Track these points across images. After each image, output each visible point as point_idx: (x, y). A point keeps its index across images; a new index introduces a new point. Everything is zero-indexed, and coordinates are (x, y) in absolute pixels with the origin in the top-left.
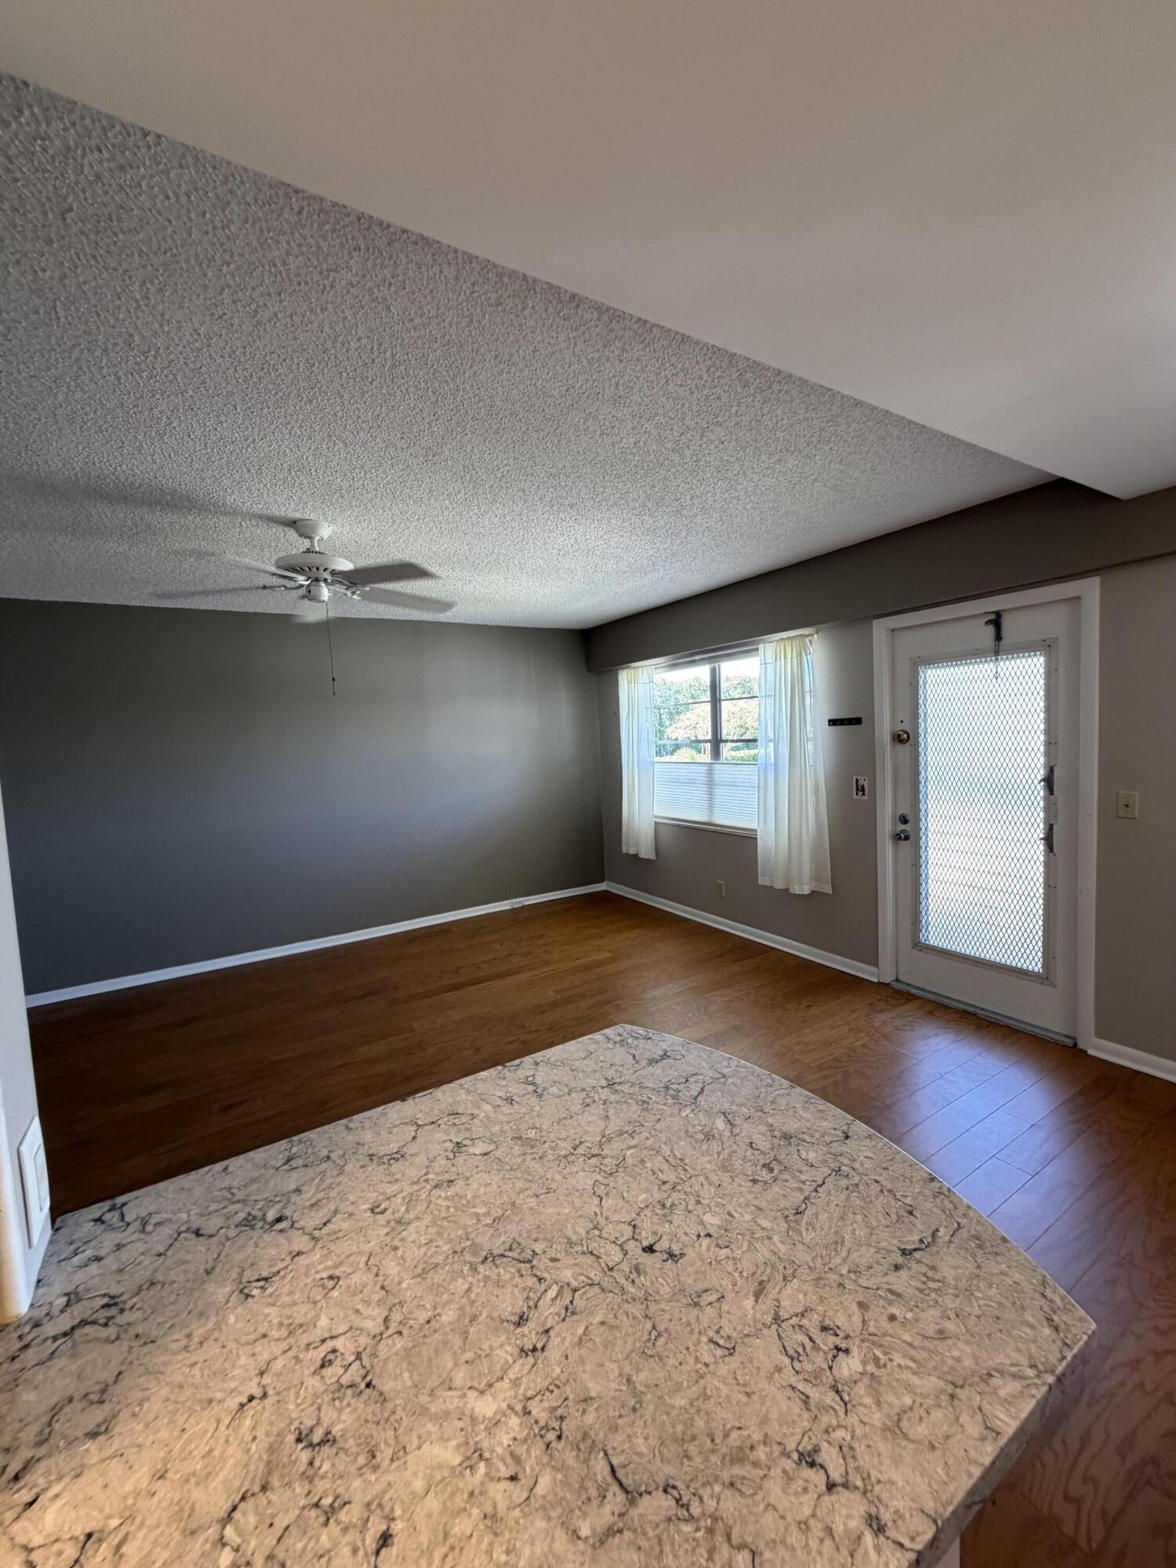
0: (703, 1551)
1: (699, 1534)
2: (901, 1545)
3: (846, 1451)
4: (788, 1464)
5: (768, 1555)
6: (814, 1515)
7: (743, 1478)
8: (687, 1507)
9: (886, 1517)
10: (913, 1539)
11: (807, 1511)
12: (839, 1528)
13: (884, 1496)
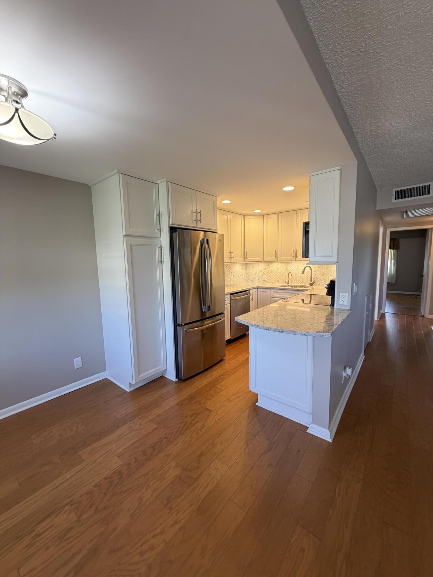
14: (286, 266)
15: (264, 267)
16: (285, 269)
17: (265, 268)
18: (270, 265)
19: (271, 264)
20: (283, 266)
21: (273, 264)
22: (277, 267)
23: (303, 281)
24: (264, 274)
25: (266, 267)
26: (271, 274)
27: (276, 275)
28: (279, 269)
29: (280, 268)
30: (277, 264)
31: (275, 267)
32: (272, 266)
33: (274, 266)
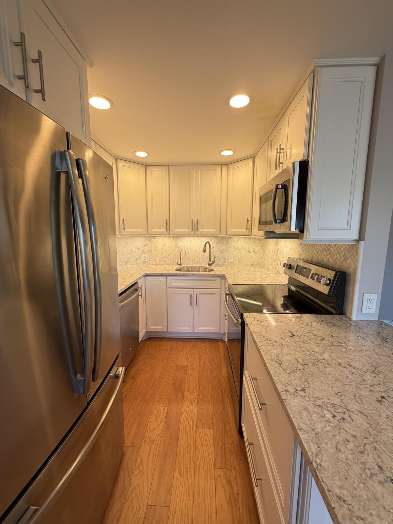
0: (291, 368)
1: (294, 369)
2: (282, 392)
3: (303, 397)
4: (303, 386)
5: (287, 375)
6: (292, 384)
7: (302, 379)
8: (299, 370)
9: (288, 393)
10: (282, 394)
11: (293, 383)
12: (288, 386)
13: (292, 396)
14: (175, 241)
15: (144, 242)
16: (174, 246)
17: (145, 244)
18: (152, 239)
19: (154, 239)
20: (172, 242)
21: (157, 239)
22: (163, 242)
23: (199, 261)
24: (144, 252)
25: (146, 242)
26: (155, 253)
27: (162, 254)
28: (166, 246)
29: (168, 245)
30: (162, 239)
31: (159, 243)
32: (156, 242)
33: (159, 241)
